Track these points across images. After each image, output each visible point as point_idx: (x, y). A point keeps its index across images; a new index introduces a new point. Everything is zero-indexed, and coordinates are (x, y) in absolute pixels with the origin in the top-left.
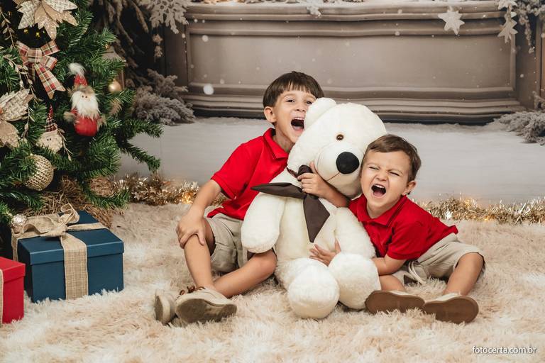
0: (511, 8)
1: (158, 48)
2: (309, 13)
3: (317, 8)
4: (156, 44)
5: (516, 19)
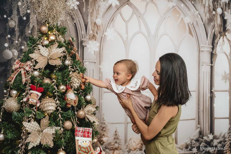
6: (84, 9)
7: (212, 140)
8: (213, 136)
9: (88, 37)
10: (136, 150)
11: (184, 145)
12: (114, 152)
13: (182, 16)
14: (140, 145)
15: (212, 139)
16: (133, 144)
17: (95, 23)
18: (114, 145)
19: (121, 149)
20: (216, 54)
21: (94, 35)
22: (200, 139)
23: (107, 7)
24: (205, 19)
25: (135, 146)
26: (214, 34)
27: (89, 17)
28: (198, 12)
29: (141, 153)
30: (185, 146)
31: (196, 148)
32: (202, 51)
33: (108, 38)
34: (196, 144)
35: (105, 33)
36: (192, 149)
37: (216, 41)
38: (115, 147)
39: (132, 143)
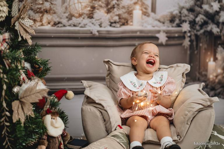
0: (188, 31)
2: (91, 33)
3: (96, 31)
5: (190, 37)
7: (217, 13)
8: (221, 6)
10: (83, 16)
11: (168, 16)
12: (42, 16)
14: (89, 9)
15: (218, 10)
16: (77, 5)
18: (42, 4)
19: (55, 13)
22: (197, 9)
25: (80, 9)
29: (90, 22)
30: (169, 18)
31: (188, 22)
34: (188, 16)
36: (181, 23)
38: (45, 8)
39: (74, 4)
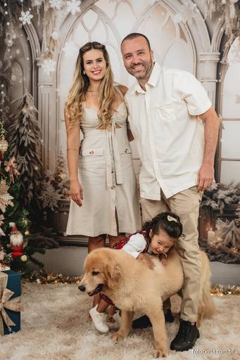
1: (45, 217)
4: (44, 215)
6: (39, 23)
7: (215, 191)
8: (218, 185)
9: (43, 55)
13: (169, 13)
17: (51, 38)
20: (226, 65)
21: (50, 53)
23: (65, 17)
24: (208, 13)
26: (224, 34)
27: (44, 31)
28: (195, 5)
32: (201, 62)
33: (66, 55)
35: (63, 49)
37: (227, 45)
